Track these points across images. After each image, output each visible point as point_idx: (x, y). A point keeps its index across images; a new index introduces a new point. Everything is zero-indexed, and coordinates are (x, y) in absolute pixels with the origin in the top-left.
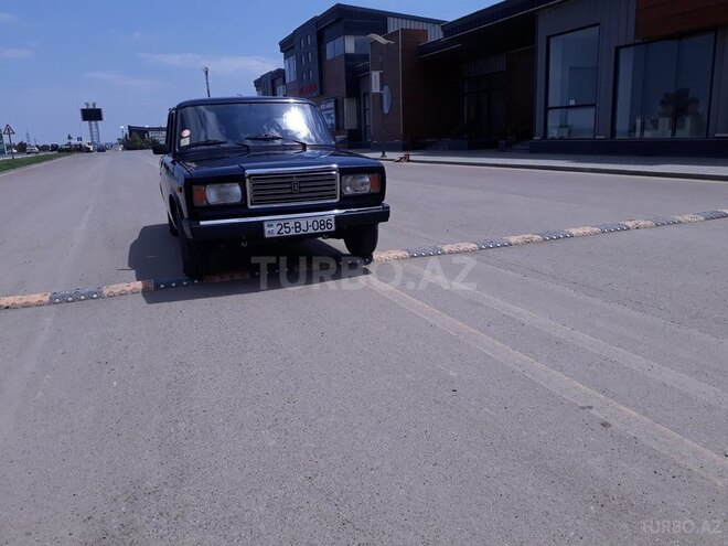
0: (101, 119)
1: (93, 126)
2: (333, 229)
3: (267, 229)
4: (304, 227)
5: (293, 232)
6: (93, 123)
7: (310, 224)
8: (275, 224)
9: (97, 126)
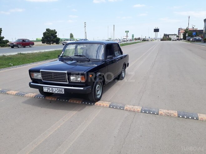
0: (158, 32)
1: (156, 34)
2: (63, 93)
3: (44, 89)
4: (54, 90)
5: (51, 92)
6: (156, 32)
7: (56, 90)
8: (46, 88)
9: (157, 33)
